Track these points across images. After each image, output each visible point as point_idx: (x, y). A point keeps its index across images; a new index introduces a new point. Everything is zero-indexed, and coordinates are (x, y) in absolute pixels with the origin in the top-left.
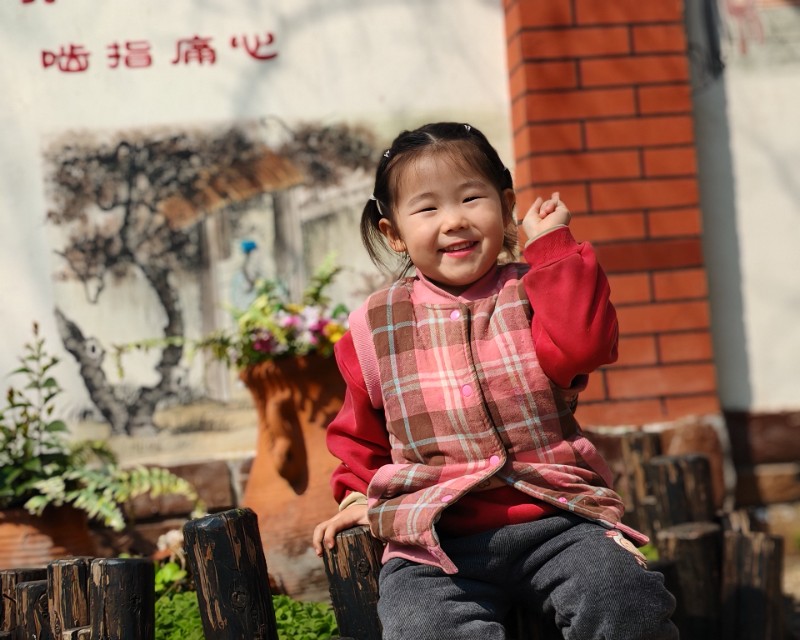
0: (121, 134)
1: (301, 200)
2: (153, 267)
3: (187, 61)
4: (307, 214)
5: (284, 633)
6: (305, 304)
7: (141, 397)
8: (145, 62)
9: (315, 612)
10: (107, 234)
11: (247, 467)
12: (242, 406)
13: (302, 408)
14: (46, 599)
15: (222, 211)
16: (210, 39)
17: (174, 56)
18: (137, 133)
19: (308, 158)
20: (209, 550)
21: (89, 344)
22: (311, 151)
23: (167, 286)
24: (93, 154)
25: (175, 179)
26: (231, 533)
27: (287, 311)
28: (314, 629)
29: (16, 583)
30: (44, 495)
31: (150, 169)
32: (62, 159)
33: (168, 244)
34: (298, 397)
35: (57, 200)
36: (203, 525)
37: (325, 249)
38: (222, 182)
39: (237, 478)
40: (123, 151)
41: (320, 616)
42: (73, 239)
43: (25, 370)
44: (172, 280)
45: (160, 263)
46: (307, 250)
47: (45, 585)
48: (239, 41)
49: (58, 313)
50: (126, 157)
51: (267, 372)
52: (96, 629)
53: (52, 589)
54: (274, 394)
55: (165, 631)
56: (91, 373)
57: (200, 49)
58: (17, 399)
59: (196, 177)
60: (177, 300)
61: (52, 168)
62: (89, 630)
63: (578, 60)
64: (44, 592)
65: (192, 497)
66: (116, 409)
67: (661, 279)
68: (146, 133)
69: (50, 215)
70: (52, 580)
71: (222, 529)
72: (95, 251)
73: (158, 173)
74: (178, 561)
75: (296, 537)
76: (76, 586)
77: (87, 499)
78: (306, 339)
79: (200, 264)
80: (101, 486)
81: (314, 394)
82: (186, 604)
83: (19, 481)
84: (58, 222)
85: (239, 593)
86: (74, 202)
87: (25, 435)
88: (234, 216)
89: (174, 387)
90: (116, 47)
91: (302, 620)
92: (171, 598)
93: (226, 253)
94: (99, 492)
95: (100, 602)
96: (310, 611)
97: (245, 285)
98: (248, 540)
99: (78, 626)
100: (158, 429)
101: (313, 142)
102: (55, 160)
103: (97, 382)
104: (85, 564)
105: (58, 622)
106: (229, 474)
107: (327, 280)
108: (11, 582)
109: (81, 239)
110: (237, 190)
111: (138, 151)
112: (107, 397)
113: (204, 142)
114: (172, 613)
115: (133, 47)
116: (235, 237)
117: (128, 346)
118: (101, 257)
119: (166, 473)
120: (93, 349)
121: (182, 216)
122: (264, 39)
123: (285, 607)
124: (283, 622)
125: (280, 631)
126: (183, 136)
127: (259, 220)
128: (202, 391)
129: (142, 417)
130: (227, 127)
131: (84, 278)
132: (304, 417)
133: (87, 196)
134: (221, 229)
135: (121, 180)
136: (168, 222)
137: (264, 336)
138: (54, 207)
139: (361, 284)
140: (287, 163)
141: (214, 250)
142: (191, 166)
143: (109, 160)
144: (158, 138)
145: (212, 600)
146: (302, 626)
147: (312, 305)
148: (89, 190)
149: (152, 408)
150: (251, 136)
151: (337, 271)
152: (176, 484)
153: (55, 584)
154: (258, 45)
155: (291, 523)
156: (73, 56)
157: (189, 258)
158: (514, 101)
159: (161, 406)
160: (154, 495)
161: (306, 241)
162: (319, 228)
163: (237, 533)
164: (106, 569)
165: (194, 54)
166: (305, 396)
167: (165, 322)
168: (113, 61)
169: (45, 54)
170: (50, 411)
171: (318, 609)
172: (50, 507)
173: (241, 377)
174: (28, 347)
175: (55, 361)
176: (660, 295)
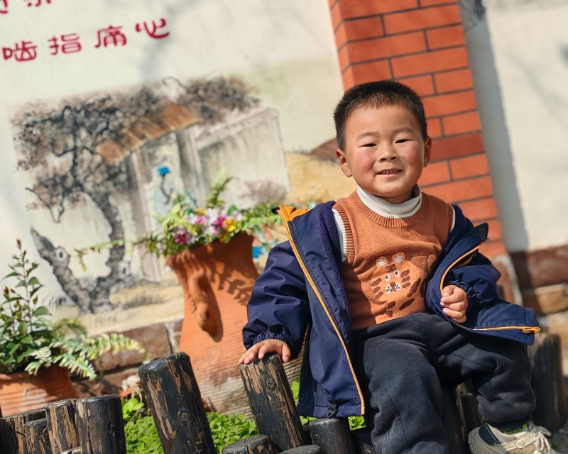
0: (65, 101)
1: (197, 136)
2: (97, 193)
3: (105, 44)
4: (201, 144)
5: (217, 438)
6: (208, 207)
7: (98, 285)
8: (76, 49)
9: (237, 422)
10: (62, 173)
11: (179, 326)
12: (171, 284)
13: (213, 280)
14: (47, 431)
15: (141, 148)
16: (121, 27)
17: (96, 42)
18: (76, 99)
19: (200, 105)
20: (158, 384)
21: (58, 252)
22: (201, 99)
23: (109, 205)
24: (46, 117)
25: (106, 129)
26: (172, 371)
27: (195, 213)
28: (237, 433)
29: (25, 422)
30: (38, 360)
31: (88, 124)
32: (25, 123)
33: (106, 175)
34: (209, 273)
35: (24, 152)
36: (152, 367)
37: (218, 168)
38: (139, 127)
39: (173, 335)
40: (67, 113)
41: (241, 423)
42: (39, 178)
43: (15, 274)
44: (112, 200)
45: (102, 189)
46: (205, 169)
47: (45, 422)
48: (142, 26)
49: (33, 231)
50: (69, 116)
51: (186, 257)
52: (84, 448)
53: (50, 424)
54: (193, 273)
55: (133, 445)
56: (61, 271)
57: (114, 35)
58: (11, 295)
59: (121, 126)
60: (117, 214)
61: (18, 130)
62: (80, 450)
63: (382, 15)
64: (45, 427)
65: (142, 351)
66: (81, 295)
67: (455, 164)
68: (83, 98)
69: (20, 163)
70: (50, 417)
71: (166, 369)
72: (55, 185)
73: (94, 125)
74: (137, 397)
75: (218, 371)
76: (67, 421)
77: (68, 360)
78: (211, 232)
79: (130, 187)
80: (76, 350)
81: (220, 268)
82: (145, 425)
83: (19, 352)
84: (27, 168)
85: (182, 412)
86: (36, 152)
87: (19, 320)
88: (151, 151)
89: (121, 276)
90: (55, 40)
91: (229, 428)
92: (135, 423)
93: (149, 178)
94: (76, 354)
95: (85, 429)
96: (233, 421)
97: (165, 199)
98: (185, 374)
99: (71, 448)
100: (113, 307)
101: (201, 93)
102: (19, 124)
103: (66, 277)
104: (71, 404)
105: (57, 447)
106: (167, 332)
107: (221, 189)
108: (21, 422)
109: (44, 178)
110: (151, 133)
111: (78, 112)
112: (75, 288)
113: (124, 100)
114: (137, 432)
115: (66, 38)
116: (154, 166)
117: (86, 249)
118: (60, 190)
119: (121, 336)
120: (61, 255)
121: (114, 156)
122: (159, 23)
123: (216, 420)
124: (215, 430)
125: (214, 437)
126: (109, 98)
127: (168, 152)
128: (141, 276)
129: (101, 299)
130: (138, 89)
131: (49, 205)
132: (215, 286)
133: (46, 147)
134: (143, 161)
135: (67, 134)
136: (104, 160)
137: (181, 233)
138: (22, 157)
139: (246, 190)
140: (184, 109)
141: (139, 177)
142: (117, 118)
143: (58, 120)
144: (91, 101)
145: (164, 419)
146: (229, 432)
147: (212, 208)
148: (46, 143)
149: (108, 292)
150: (157, 93)
151: (228, 181)
152: (130, 343)
153: (52, 420)
154: (155, 28)
155: (214, 362)
156: (25, 49)
157: (122, 184)
158: (339, 50)
159: (113, 290)
160: (115, 352)
161: (203, 163)
162: (212, 153)
163: (177, 371)
164: (87, 405)
165: (110, 39)
166: (214, 271)
167: (110, 230)
168: (53, 50)
169: (4, 50)
170: (35, 301)
171: (239, 419)
172: (42, 368)
173: (167, 264)
174: (15, 257)
175: (35, 266)
176: (456, 176)
